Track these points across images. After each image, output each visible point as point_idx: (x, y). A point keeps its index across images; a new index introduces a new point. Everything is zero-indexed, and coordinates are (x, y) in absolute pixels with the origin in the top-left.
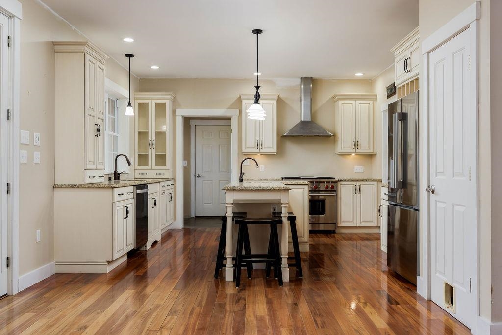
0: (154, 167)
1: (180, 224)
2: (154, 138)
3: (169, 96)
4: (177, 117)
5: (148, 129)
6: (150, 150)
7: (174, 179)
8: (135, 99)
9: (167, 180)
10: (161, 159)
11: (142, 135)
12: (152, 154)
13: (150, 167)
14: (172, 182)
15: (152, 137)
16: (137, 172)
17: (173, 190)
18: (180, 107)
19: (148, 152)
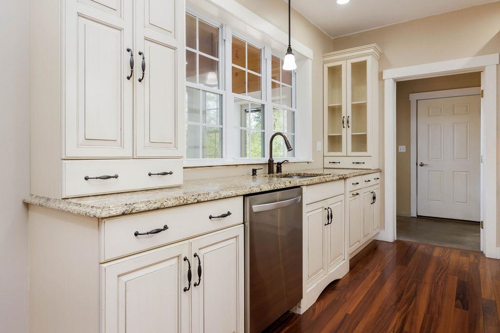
0: (350, 153)
1: (389, 234)
2: (350, 113)
3: (372, 50)
4: (386, 82)
5: (341, 103)
6: (344, 130)
7: (380, 171)
8: (324, 63)
9: (368, 172)
10: (360, 142)
11: (334, 111)
12: (347, 135)
13: (344, 153)
14: (377, 175)
15: (347, 111)
16: (327, 160)
17: (378, 186)
18: (389, 66)
19: (341, 133)
